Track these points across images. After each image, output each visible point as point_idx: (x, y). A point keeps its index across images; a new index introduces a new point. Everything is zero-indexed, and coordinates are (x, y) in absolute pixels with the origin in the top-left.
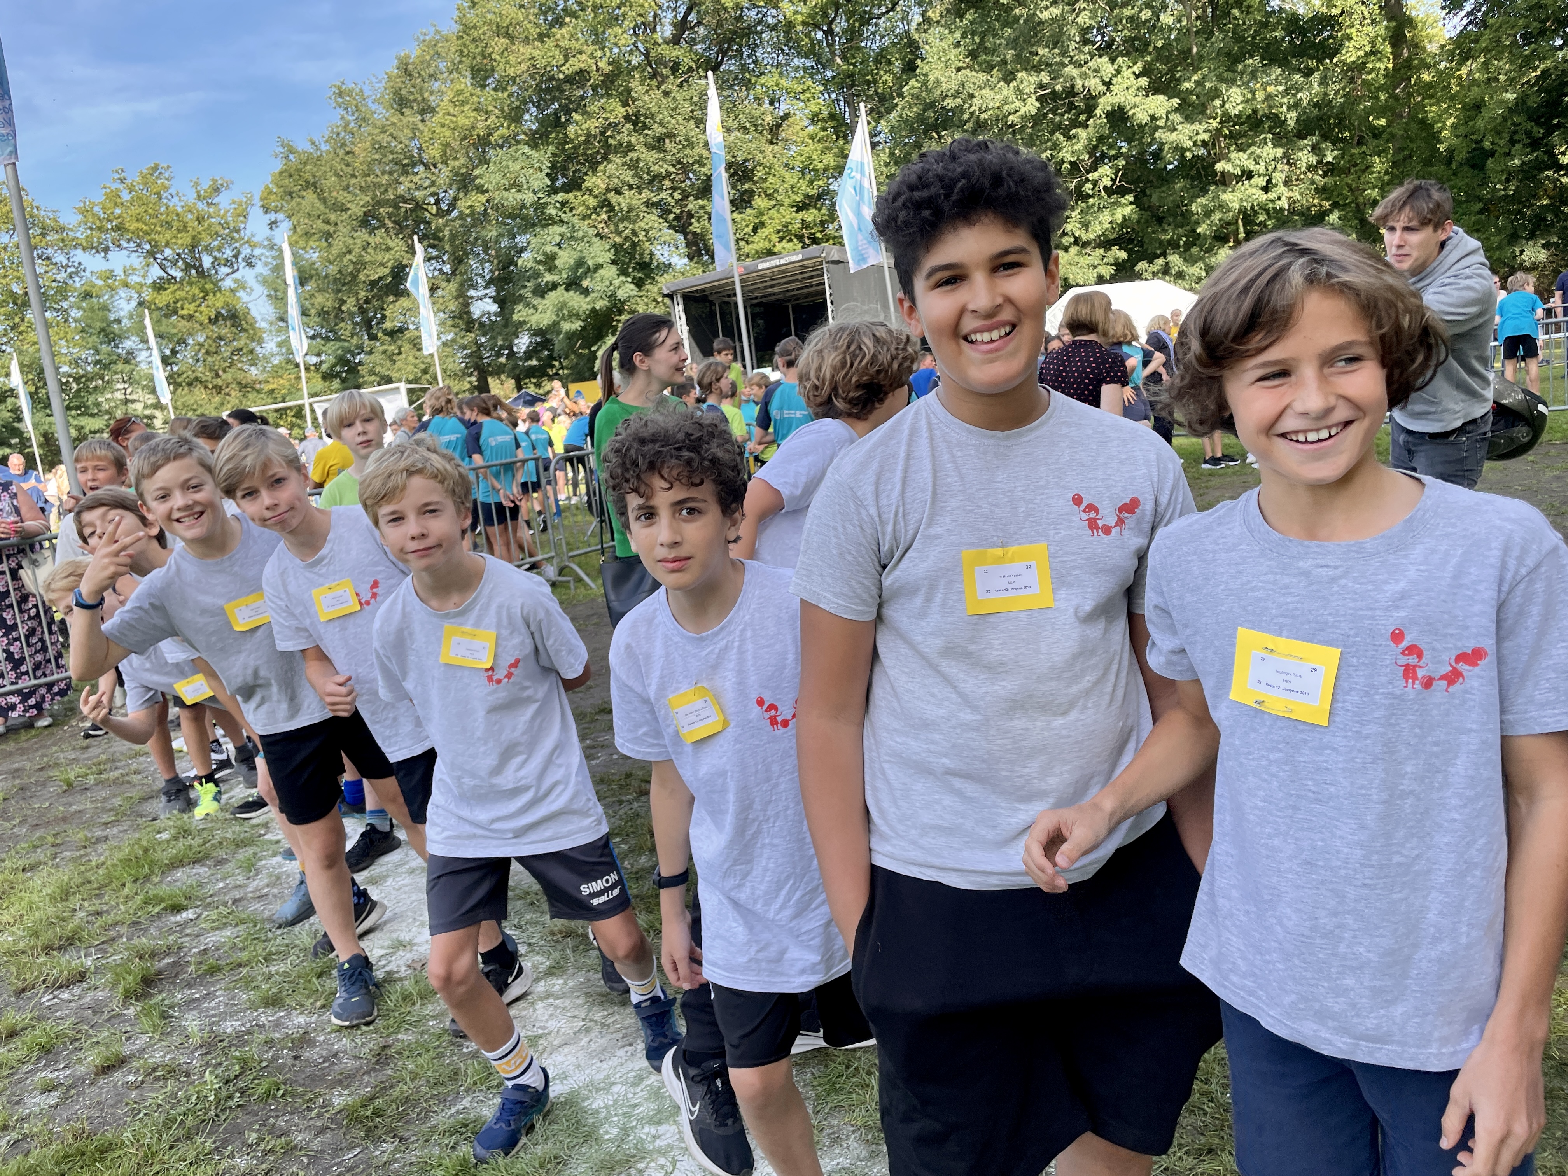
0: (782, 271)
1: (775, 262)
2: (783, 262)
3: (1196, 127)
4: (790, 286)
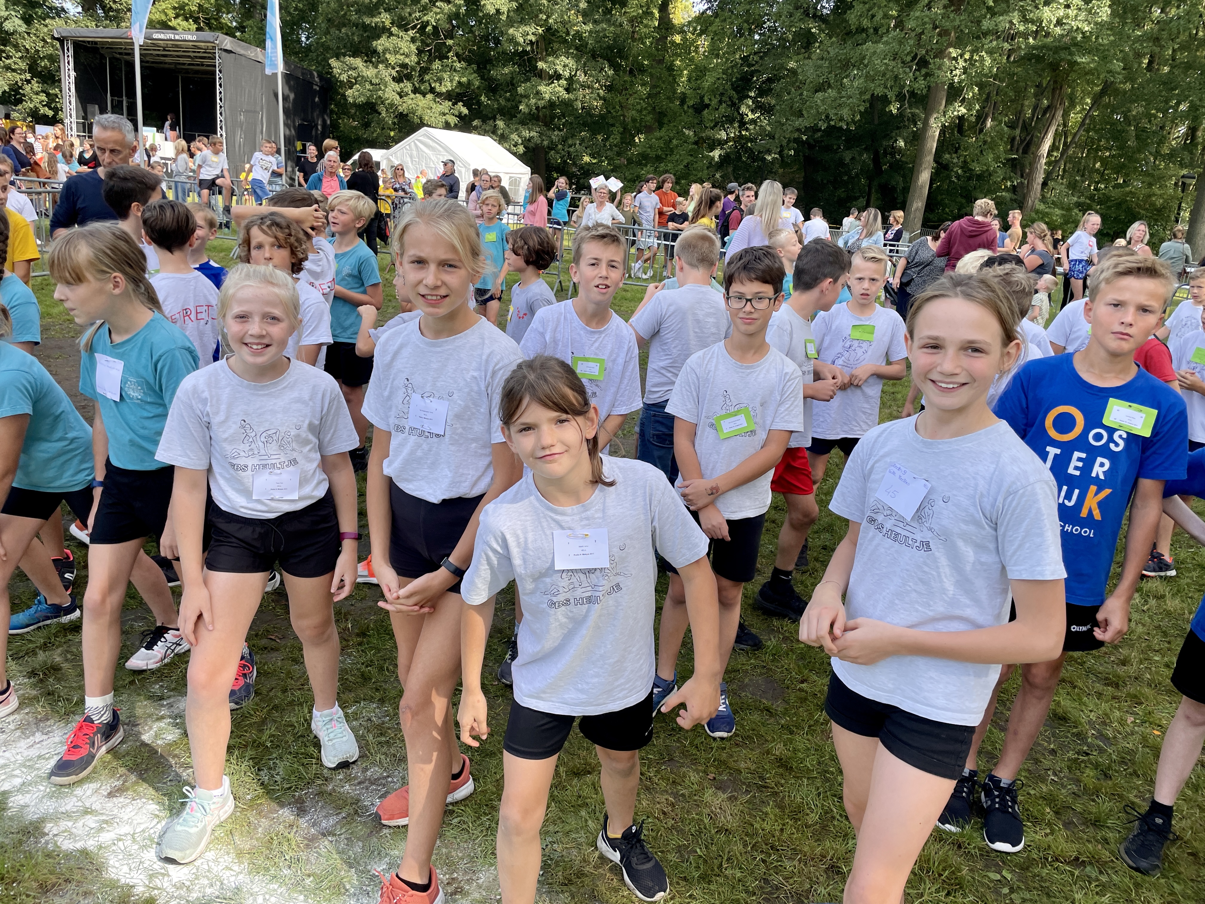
0: (176, 45)
1: (169, 35)
2: (177, 37)
4: (181, 60)
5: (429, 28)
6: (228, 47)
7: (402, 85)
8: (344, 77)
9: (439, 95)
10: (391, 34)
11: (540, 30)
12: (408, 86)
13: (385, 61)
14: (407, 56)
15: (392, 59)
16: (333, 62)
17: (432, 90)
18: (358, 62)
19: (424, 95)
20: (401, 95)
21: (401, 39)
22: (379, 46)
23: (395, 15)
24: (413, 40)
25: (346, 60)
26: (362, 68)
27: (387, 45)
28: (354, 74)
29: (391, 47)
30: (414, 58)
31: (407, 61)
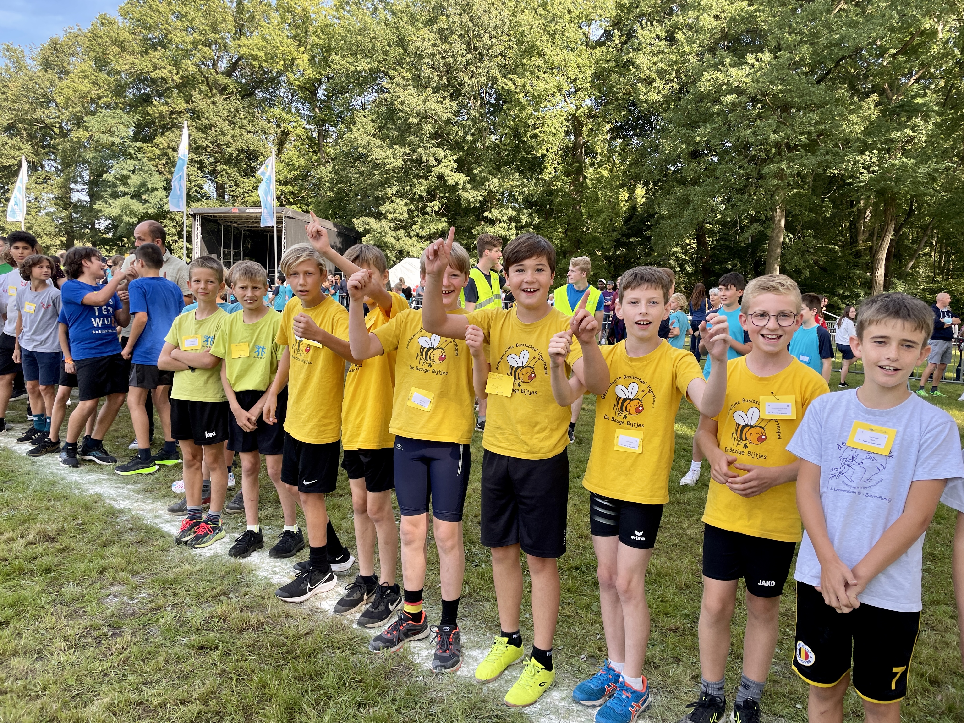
3: (476, 192)
5: (417, 196)
6: (290, 215)
7: (398, 232)
8: (361, 230)
9: (422, 237)
10: (392, 201)
11: (485, 193)
12: (401, 233)
13: (386, 218)
14: (401, 214)
15: (390, 216)
16: (354, 220)
17: (418, 235)
18: (371, 220)
19: (411, 237)
20: (398, 239)
21: (397, 204)
22: (383, 209)
23: (394, 189)
24: (406, 204)
25: (363, 219)
26: (373, 223)
27: (388, 208)
28: (367, 227)
29: (390, 209)
30: (406, 216)
31: (401, 217)
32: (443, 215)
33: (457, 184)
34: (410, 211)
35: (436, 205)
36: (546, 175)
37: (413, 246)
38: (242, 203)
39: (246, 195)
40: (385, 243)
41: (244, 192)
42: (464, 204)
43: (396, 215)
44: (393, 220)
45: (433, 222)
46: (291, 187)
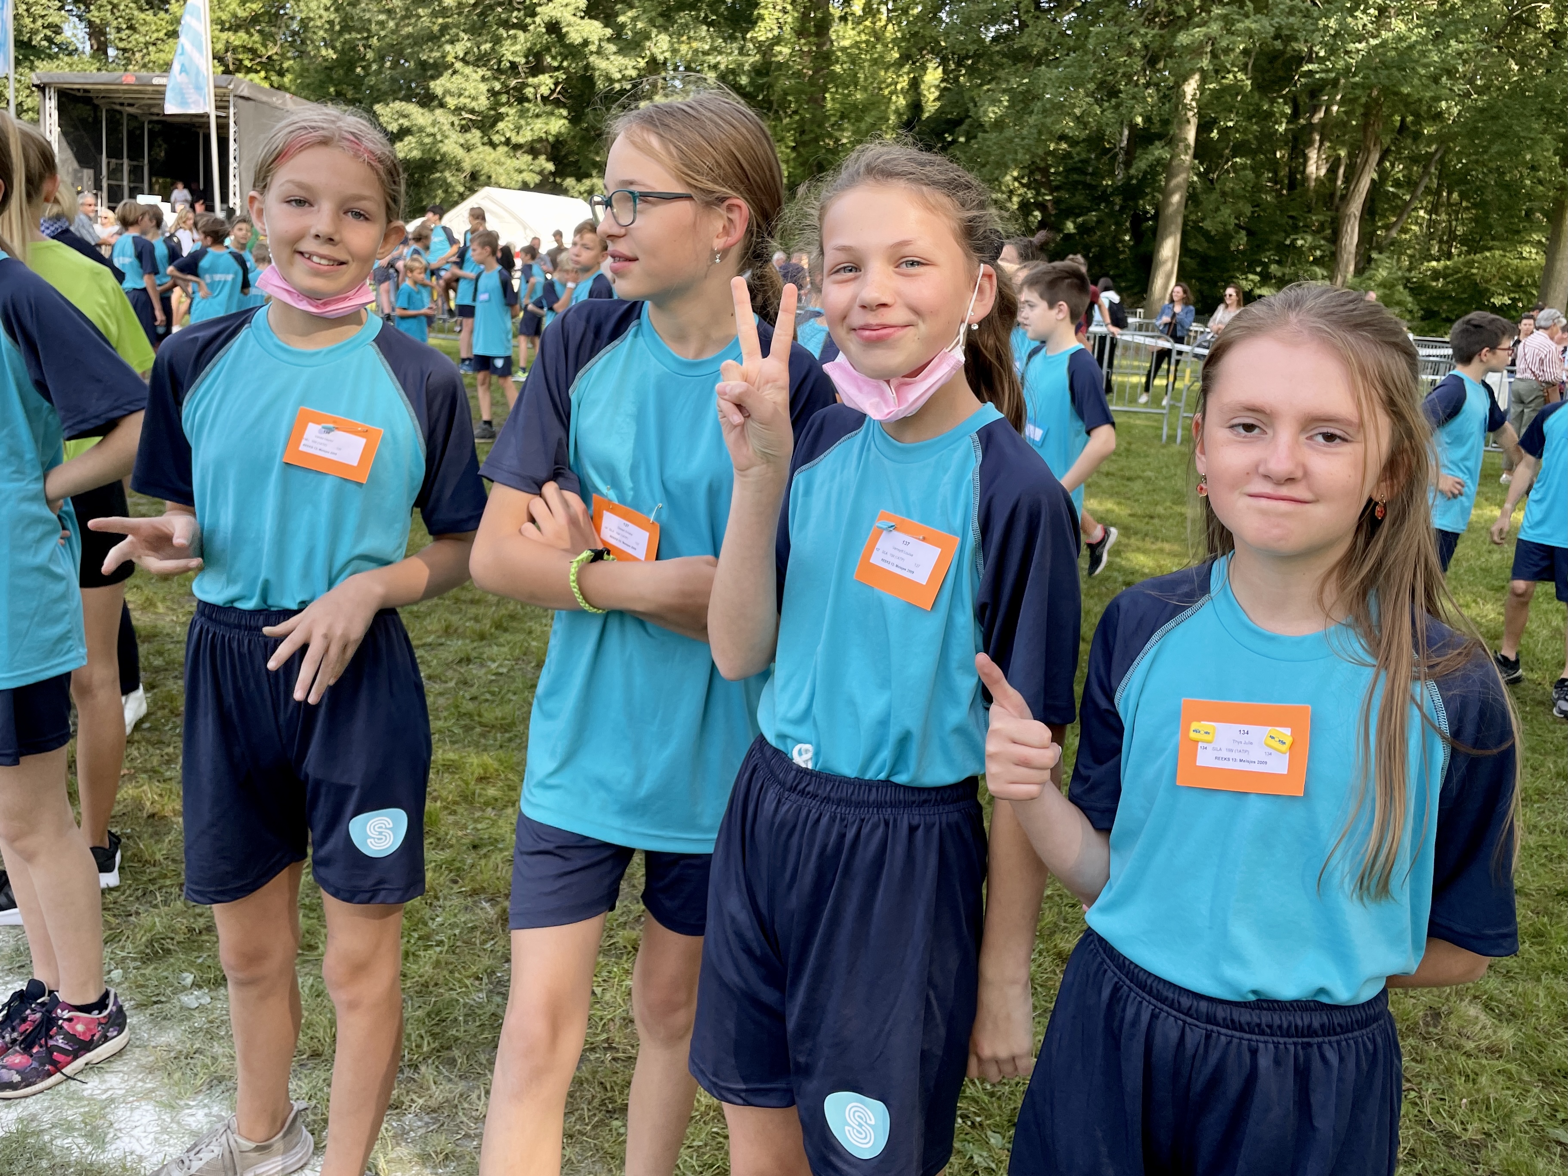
3: (625, 61)
5: (506, 64)
6: (246, 94)
7: (468, 136)
8: (393, 127)
9: (517, 147)
10: (455, 72)
11: (642, 63)
13: (443, 105)
14: (474, 99)
15: (451, 102)
16: (379, 109)
17: (508, 142)
18: (412, 108)
19: (493, 145)
20: (468, 148)
21: (467, 78)
22: (437, 86)
23: (460, 49)
24: (484, 79)
25: (398, 105)
26: (418, 115)
27: (448, 85)
28: (406, 123)
29: (453, 88)
30: (483, 103)
31: (474, 104)
32: (557, 103)
33: (586, 43)
34: (493, 93)
35: (545, 83)
36: (762, 32)
37: (499, 164)
38: (144, 66)
39: (151, 48)
40: (443, 156)
41: (147, 44)
42: (600, 84)
43: (463, 100)
44: (458, 110)
45: (538, 116)
46: (245, 36)
